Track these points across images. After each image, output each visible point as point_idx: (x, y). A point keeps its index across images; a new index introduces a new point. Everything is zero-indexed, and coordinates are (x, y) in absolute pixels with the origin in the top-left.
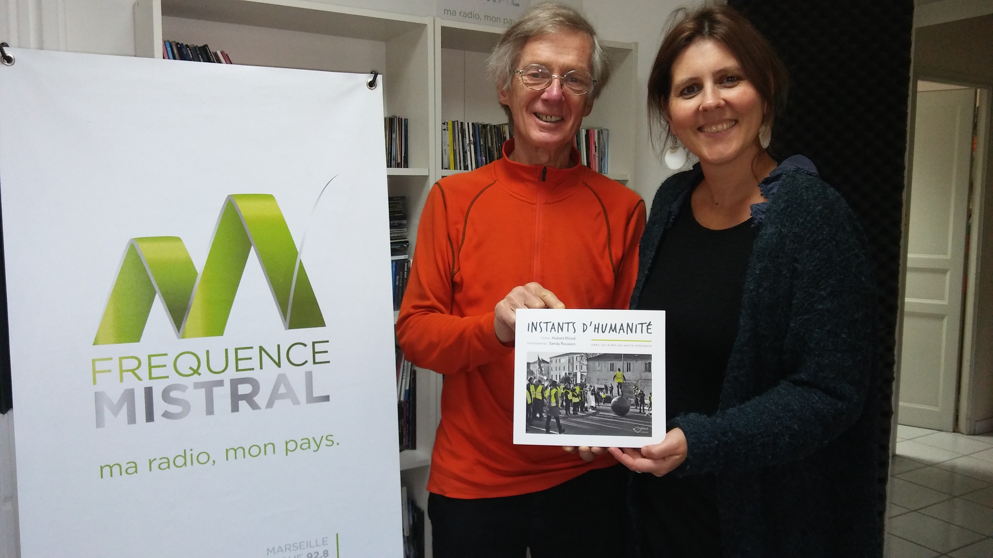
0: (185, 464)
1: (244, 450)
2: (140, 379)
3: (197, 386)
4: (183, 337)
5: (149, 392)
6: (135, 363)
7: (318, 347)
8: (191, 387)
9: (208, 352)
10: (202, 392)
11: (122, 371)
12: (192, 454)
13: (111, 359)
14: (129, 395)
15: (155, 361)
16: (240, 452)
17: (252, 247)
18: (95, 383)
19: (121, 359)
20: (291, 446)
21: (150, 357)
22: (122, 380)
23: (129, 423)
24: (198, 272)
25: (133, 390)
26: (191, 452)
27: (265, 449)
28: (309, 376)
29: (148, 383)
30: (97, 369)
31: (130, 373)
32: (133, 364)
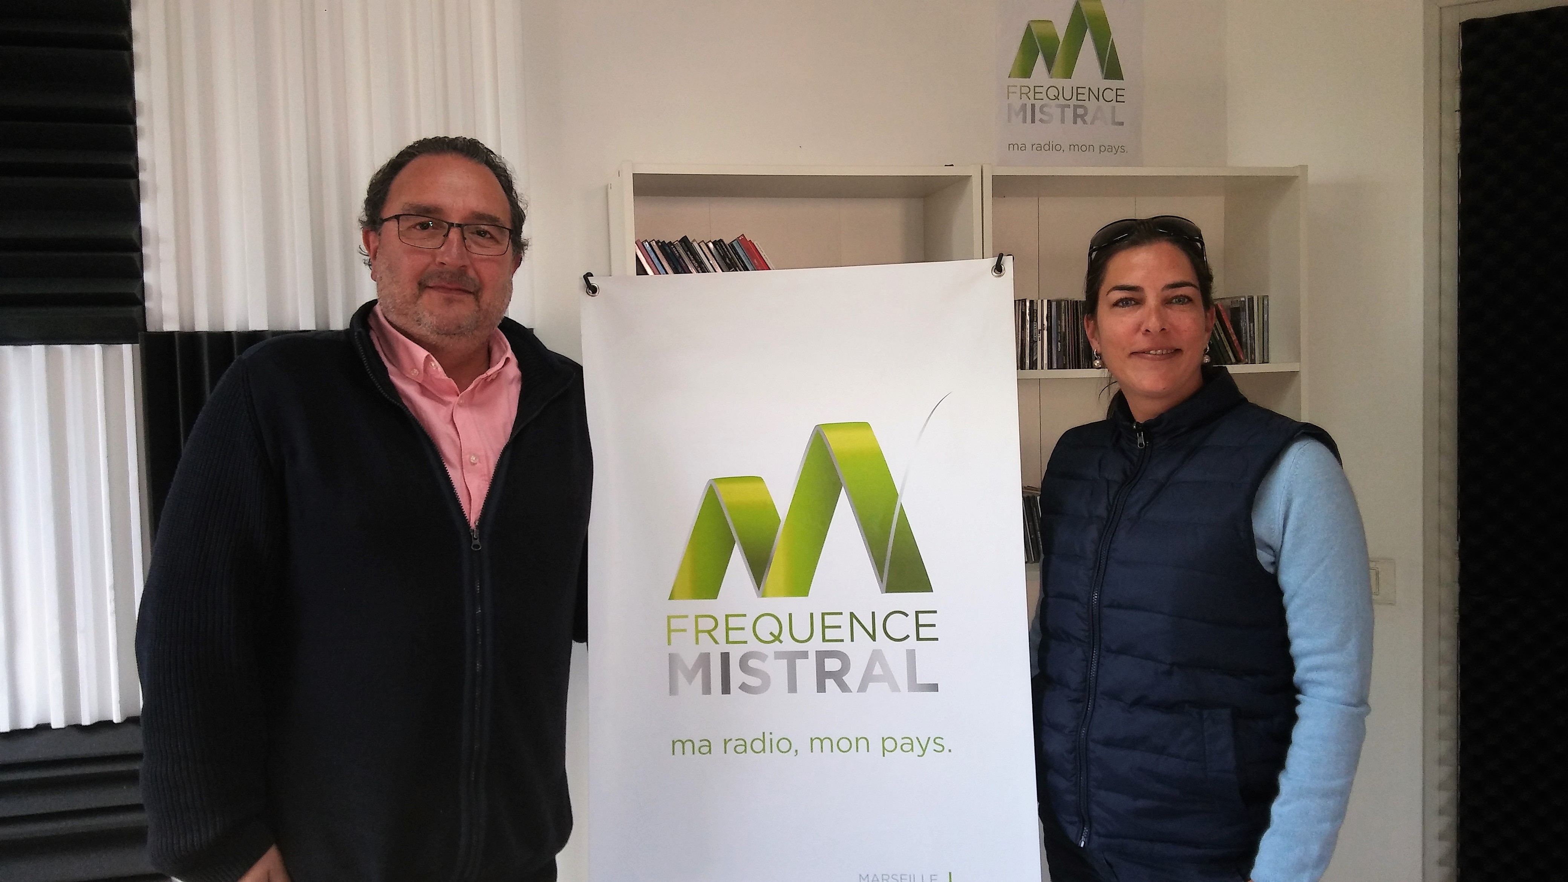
0: (764, 750)
1: (831, 741)
2: (716, 643)
3: (779, 655)
4: (763, 597)
5: (725, 657)
6: (710, 624)
7: (924, 619)
8: (771, 656)
9: (790, 615)
10: (784, 662)
11: (698, 632)
12: (771, 739)
13: (686, 617)
14: (704, 660)
15: (732, 622)
16: (827, 743)
17: (843, 488)
18: (669, 644)
19: (697, 617)
20: (890, 745)
21: (727, 616)
22: (697, 643)
23: (703, 694)
24: (781, 518)
25: (709, 653)
26: (771, 736)
27: (857, 744)
28: (911, 655)
29: (726, 648)
30: (672, 628)
31: (706, 634)
32: (709, 624)
